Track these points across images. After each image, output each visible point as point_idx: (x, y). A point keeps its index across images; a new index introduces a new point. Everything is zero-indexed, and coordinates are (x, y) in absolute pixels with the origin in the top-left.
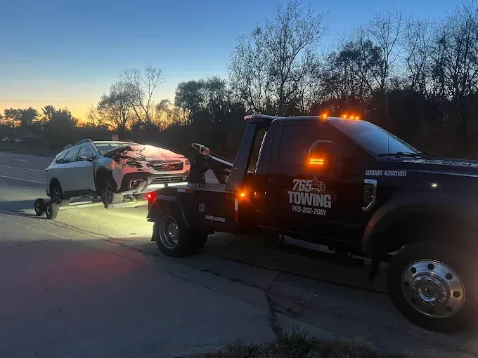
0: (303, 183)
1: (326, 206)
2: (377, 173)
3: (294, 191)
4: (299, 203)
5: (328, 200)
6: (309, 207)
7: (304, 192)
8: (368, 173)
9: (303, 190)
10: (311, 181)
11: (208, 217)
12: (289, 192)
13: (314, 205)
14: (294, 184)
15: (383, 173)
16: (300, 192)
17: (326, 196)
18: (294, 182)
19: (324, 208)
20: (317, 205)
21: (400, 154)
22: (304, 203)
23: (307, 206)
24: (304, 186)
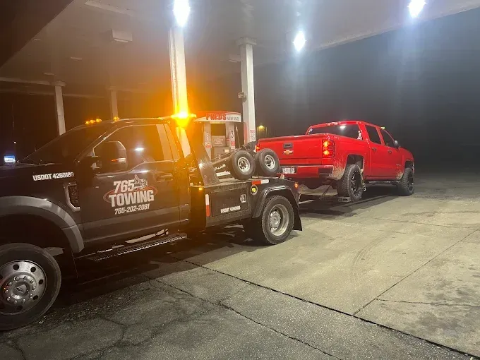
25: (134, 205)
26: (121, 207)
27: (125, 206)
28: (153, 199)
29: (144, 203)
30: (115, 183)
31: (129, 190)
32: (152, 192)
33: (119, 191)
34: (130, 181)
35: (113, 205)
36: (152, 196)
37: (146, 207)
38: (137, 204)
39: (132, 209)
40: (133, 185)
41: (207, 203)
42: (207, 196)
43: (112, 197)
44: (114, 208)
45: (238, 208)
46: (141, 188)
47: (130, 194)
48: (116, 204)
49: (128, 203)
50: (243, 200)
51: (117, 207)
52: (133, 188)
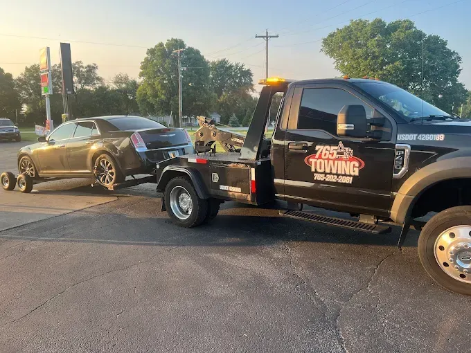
0: (326, 150)
1: (352, 174)
2: (411, 137)
3: (317, 159)
4: (322, 171)
5: (354, 166)
6: (334, 174)
7: (328, 159)
8: (401, 137)
9: (326, 157)
10: (336, 148)
11: (222, 187)
12: (311, 160)
13: (339, 172)
14: (317, 151)
15: (417, 137)
16: (324, 159)
17: (353, 163)
18: (317, 149)
19: (350, 176)
20: (343, 173)
21: (432, 117)
22: (328, 171)
23: (331, 173)
24: (328, 153)
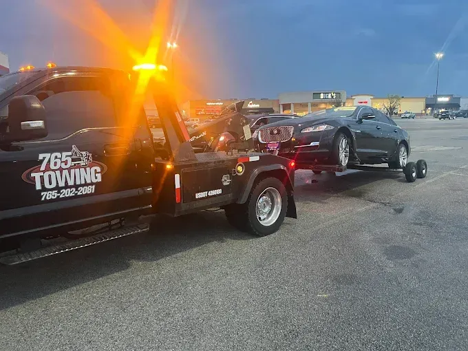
25: (71, 187)
26: (52, 190)
27: (58, 189)
28: (99, 179)
29: (86, 184)
30: (41, 157)
31: (63, 166)
32: (99, 169)
33: (48, 168)
34: (65, 154)
35: (38, 187)
36: (99, 176)
37: (89, 190)
38: (76, 186)
39: (67, 193)
40: (69, 159)
41: (178, 185)
42: (177, 177)
43: (37, 175)
44: (40, 191)
45: (219, 191)
46: (82, 163)
47: (65, 172)
48: (43, 186)
49: (62, 184)
50: (226, 181)
51: (44, 189)
52: (70, 163)
